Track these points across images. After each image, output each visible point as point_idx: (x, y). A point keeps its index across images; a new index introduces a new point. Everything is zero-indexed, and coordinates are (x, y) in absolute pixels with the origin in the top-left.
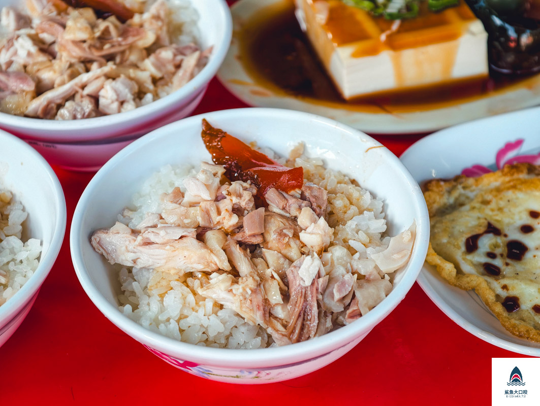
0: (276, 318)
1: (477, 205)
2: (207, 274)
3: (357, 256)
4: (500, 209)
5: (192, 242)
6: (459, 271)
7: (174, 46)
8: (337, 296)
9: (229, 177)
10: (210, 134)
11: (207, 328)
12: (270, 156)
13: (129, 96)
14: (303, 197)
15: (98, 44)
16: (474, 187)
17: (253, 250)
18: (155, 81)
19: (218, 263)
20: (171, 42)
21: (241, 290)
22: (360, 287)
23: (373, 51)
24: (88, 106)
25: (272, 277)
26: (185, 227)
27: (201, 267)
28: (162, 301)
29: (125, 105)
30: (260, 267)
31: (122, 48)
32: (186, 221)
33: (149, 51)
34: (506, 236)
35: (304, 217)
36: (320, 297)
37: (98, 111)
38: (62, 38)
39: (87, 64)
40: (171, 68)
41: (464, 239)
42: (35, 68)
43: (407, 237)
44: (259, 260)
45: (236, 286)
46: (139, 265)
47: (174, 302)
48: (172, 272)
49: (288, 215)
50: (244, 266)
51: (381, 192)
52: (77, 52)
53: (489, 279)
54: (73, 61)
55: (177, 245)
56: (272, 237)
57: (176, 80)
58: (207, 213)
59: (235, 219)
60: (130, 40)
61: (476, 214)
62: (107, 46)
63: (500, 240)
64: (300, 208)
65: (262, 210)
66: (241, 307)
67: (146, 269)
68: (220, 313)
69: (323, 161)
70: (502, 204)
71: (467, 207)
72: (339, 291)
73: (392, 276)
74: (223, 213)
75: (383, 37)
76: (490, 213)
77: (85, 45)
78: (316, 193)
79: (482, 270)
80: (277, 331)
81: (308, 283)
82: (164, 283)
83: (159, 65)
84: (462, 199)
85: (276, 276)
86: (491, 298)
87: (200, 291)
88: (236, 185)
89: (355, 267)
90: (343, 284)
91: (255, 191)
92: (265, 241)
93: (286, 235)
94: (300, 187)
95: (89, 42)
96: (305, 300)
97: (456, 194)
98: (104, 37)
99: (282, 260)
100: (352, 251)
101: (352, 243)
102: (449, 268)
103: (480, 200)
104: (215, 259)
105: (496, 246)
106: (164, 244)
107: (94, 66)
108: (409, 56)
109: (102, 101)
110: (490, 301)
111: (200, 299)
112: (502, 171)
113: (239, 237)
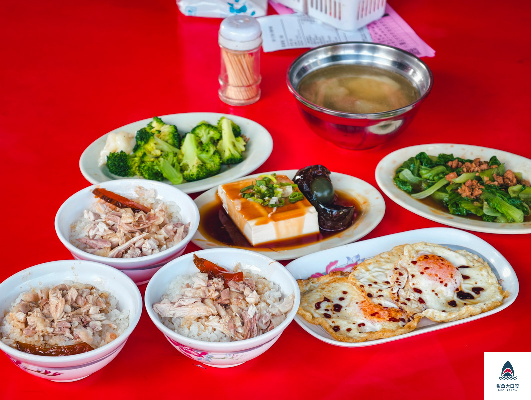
0: (239, 333)
1: (319, 290)
2: (207, 317)
3: (270, 306)
4: (329, 291)
5: (200, 303)
6: (313, 318)
7: (172, 223)
8: (264, 322)
9: (210, 278)
10: (198, 261)
11: (210, 339)
12: (226, 269)
13: (156, 247)
14: (244, 283)
15: (137, 225)
16: (317, 283)
17: (226, 307)
18: (166, 239)
19: (212, 311)
20: (170, 223)
21: (224, 321)
22: (273, 318)
23: (265, 222)
24: (138, 251)
25: (236, 316)
26: (195, 298)
27: (204, 314)
28: (189, 329)
29: (154, 251)
30: (230, 313)
31: (148, 226)
32: (196, 296)
33: (161, 226)
34: (332, 302)
35: (247, 292)
36: (257, 322)
37: (143, 254)
38: (120, 222)
39: (133, 233)
40: (172, 234)
41: (314, 304)
42: (109, 237)
43: (291, 298)
44: (229, 310)
45: (221, 320)
46: (176, 316)
47: (195, 328)
48: (192, 317)
49: (239, 292)
50: (223, 312)
51: (277, 282)
52: (128, 228)
53: (327, 319)
54: (126, 233)
55: (193, 305)
56: (234, 300)
57: (175, 239)
58: (204, 292)
59: (217, 294)
60: (152, 222)
61: (319, 294)
62: (141, 225)
63: (329, 304)
64: (244, 288)
65: (228, 289)
66: (224, 329)
67: (179, 318)
68: (215, 332)
69: (250, 271)
70: (330, 289)
71: (315, 291)
72: (265, 320)
73: (286, 314)
74: (212, 291)
75: (269, 216)
76: (325, 293)
77: (131, 225)
78: (250, 282)
79: (323, 316)
80: (240, 338)
81: (252, 317)
82: (188, 322)
83: (167, 232)
84: (312, 288)
85: (237, 315)
86: (328, 327)
87: (206, 324)
88: (215, 280)
89: (270, 311)
90: (266, 317)
91: (223, 282)
92: (231, 303)
93: (240, 299)
94: (242, 280)
95: (133, 223)
96: (251, 324)
97: (309, 286)
98: (139, 222)
99: (239, 309)
100: (268, 305)
101: (268, 301)
102: (308, 315)
103: (320, 288)
104: (211, 310)
105: (328, 307)
106: (188, 306)
107: (137, 234)
108: (282, 223)
109: (144, 250)
110: (327, 328)
111: (206, 327)
112: (329, 275)
113: (219, 301)
